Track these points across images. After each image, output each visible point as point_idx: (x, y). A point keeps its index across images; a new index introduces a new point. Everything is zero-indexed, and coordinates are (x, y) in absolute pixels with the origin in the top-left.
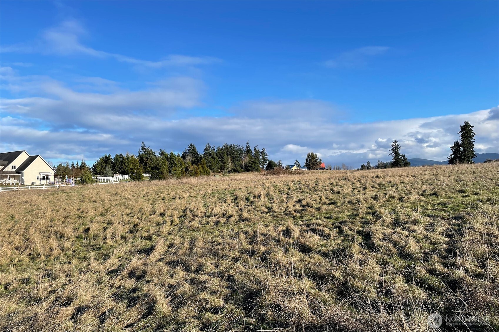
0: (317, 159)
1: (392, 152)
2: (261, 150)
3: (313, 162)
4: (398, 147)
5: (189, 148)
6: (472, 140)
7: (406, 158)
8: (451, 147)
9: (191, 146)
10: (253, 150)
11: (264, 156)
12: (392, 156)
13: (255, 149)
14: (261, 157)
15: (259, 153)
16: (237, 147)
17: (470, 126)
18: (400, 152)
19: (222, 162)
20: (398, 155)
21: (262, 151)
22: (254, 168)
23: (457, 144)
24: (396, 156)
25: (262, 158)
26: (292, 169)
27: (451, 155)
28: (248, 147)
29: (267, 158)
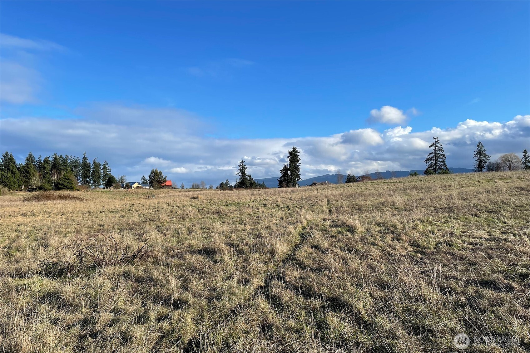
0: (161, 176)
1: (239, 171)
2: (102, 163)
3: (157, 179)
4: (244, 167)
5: (3, 157)
6: (299, 165)
7: (252, 178)
8: (280, 170)
9: (6, 154)
10: (92, 163)
11: (107, 170)
12: (240, 176)
13: (94, 163)
14: (102, 171)
15: (100, 166)
16: (71, 159)
17: (297, 151)
18: (247, 172)
19: (27, 177)
20: (245, 175)
21: (104, 165)
22: (66, 187)
23: (286, 167)
24: (243, 175)
25: (104, 173)
26: (133, 186)
27: (281, 178)
28: (85, 159)
29: (109, 172)
